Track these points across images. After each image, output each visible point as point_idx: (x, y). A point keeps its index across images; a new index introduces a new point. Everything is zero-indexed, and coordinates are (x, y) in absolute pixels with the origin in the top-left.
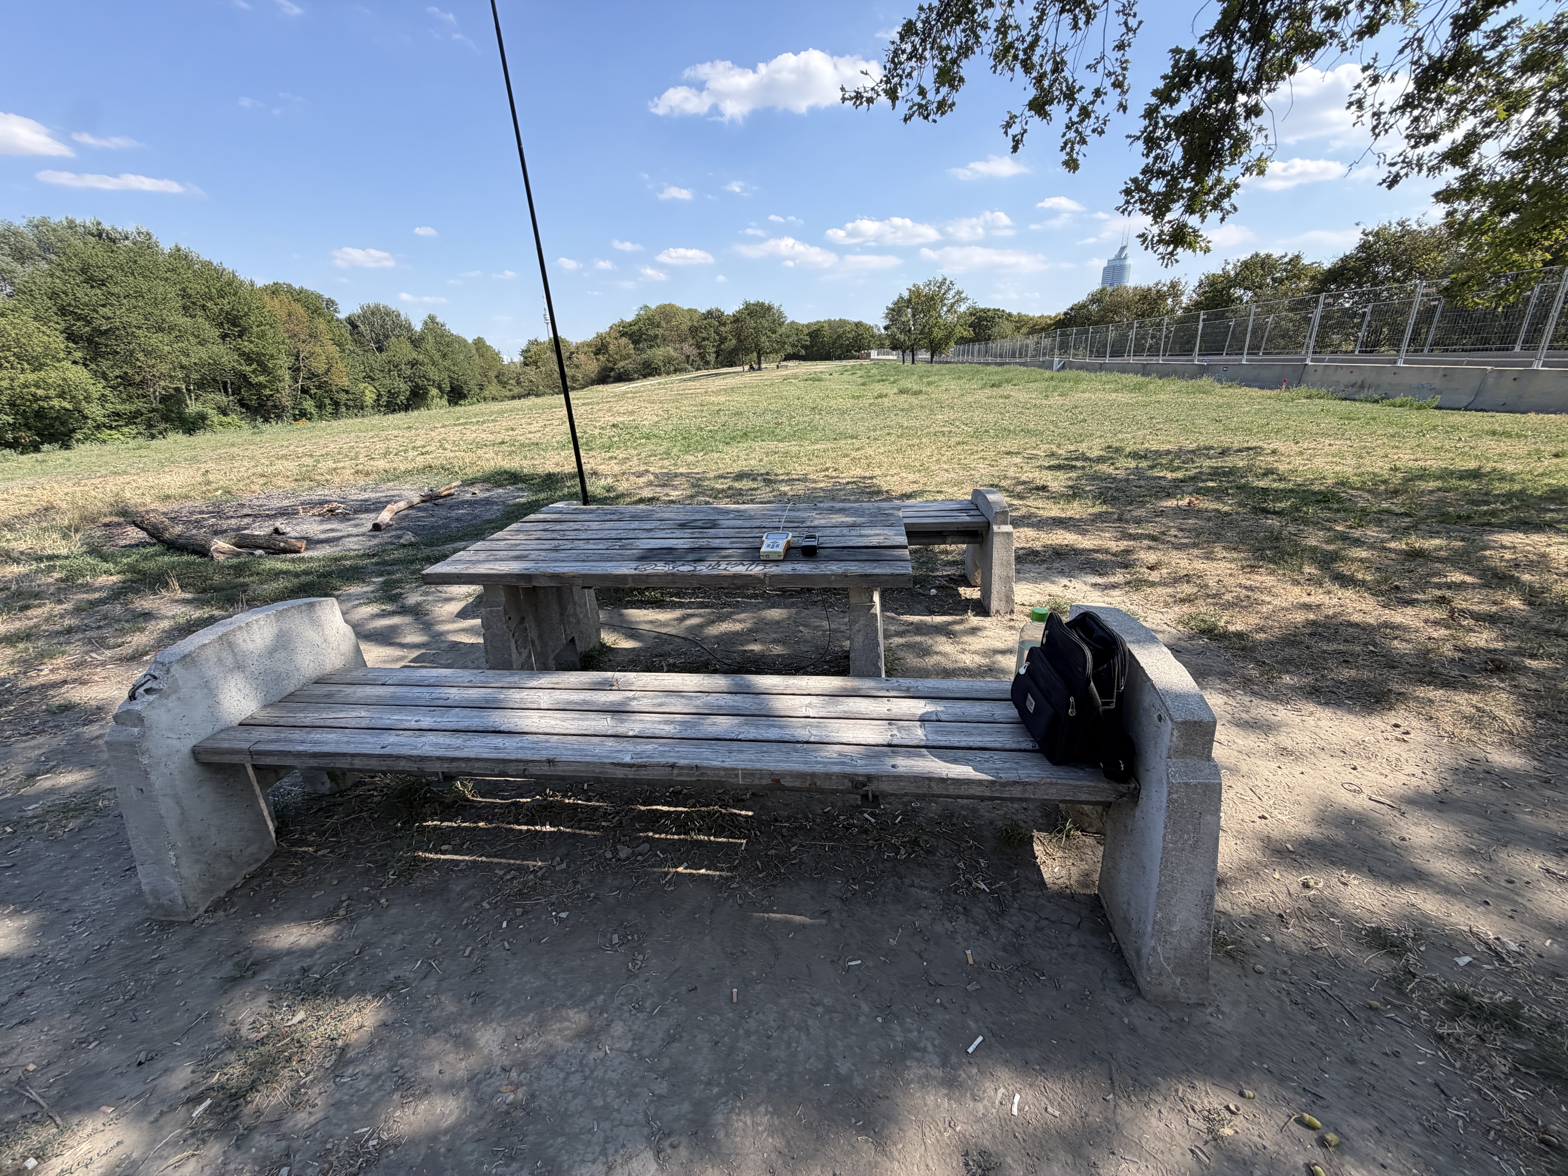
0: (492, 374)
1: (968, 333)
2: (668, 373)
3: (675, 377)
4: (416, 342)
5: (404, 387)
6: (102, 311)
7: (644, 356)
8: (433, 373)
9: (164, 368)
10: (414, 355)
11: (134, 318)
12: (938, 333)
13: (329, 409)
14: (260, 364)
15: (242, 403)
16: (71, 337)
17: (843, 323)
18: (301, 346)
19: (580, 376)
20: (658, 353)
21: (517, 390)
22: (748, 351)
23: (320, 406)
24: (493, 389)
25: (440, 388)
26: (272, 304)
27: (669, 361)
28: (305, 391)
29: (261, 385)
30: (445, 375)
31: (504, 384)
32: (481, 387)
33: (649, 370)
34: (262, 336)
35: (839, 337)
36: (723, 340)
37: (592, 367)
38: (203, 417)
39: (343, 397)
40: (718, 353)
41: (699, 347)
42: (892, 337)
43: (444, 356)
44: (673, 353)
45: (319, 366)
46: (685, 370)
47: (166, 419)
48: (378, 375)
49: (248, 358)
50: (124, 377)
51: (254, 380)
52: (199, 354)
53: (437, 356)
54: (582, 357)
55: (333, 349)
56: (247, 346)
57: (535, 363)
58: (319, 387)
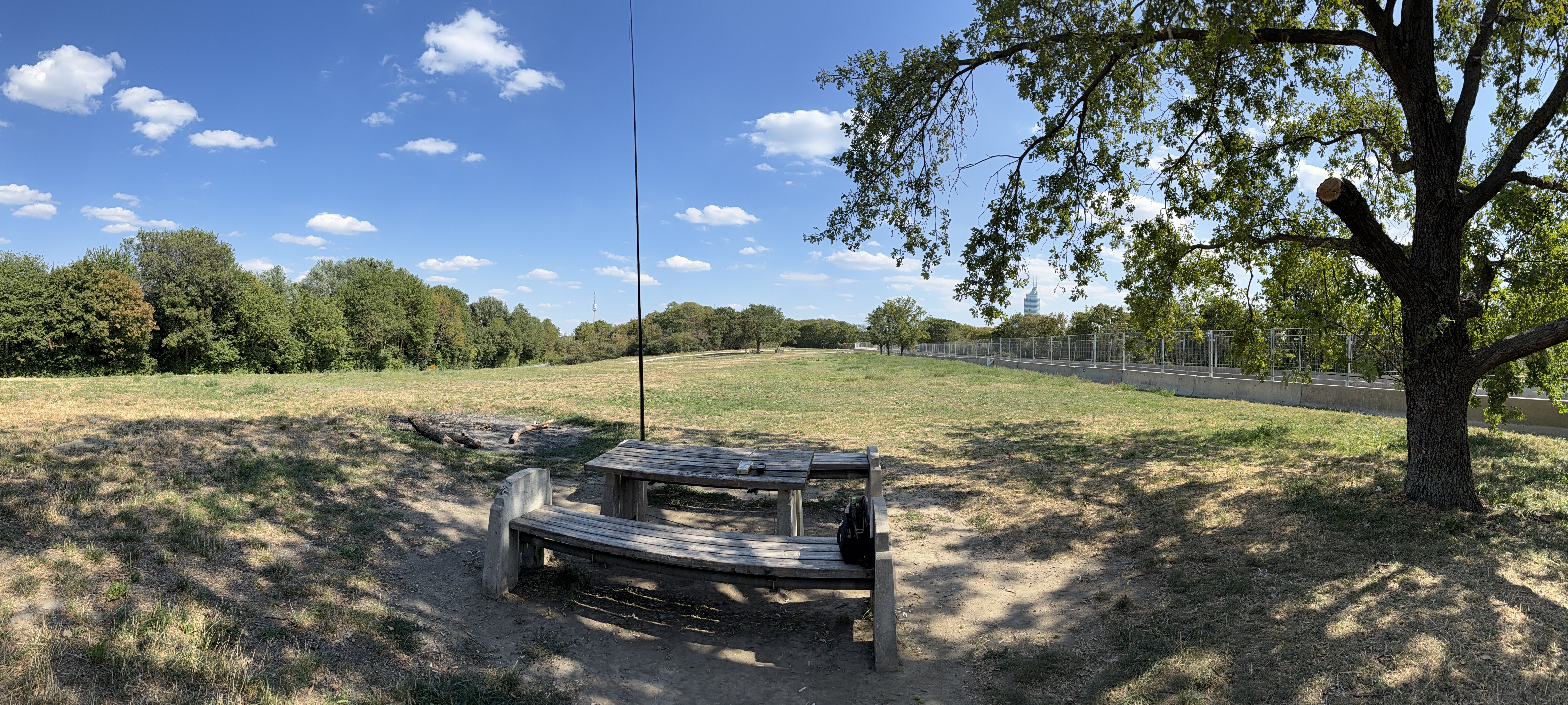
0: (552, 344)
1: (927, 336)
2: (685, 351)
3: (690, 355)
4: (508, 320)
5: (494, 349)
6: (362, 302)
7: (670, 338)
8: (514, 341)
9: (377, 331)
10: (506, 329)
11: (373, 305)
12: (905, 335)
13: (449, 360)
14: (421, 331)
15: (405, 353)
16: (346, 314)
17: (831, 322)
18: (444, 321)
19: (615, 349)
20: (679, 337)
21: (566, 356)
22: (750, 339)
23: (444, 358)
24: (551, 354)
25: (516, 351)
26: (436, 298)
27: (687, 342)
28: (439, 348)
29: (418, 343)
30: (521, 343)
31: (558, 351)
32: (543, 353)
33: (671, 348)
34: (426, 315)
35: (828, 332)
36: (732, 330)
37: (625, 343)
38: (386, 359)
39: (458, 352)
40: (724, 339)
41: (710, 333)
42: (873, 335)
43: (523, 330)
44: (691, 337)
45: (449, 333)
46: (699, 350)
47: (369, 358)
48: (481, 340)
49: (415, 327)
50: (360, 335)
51: (415, 340)
52: (395, 324)
53: (519, 330)
54: (618, 336)
55: (460, 323)
56: (417, 321)
57: (584, 338)
58: (446, 346)
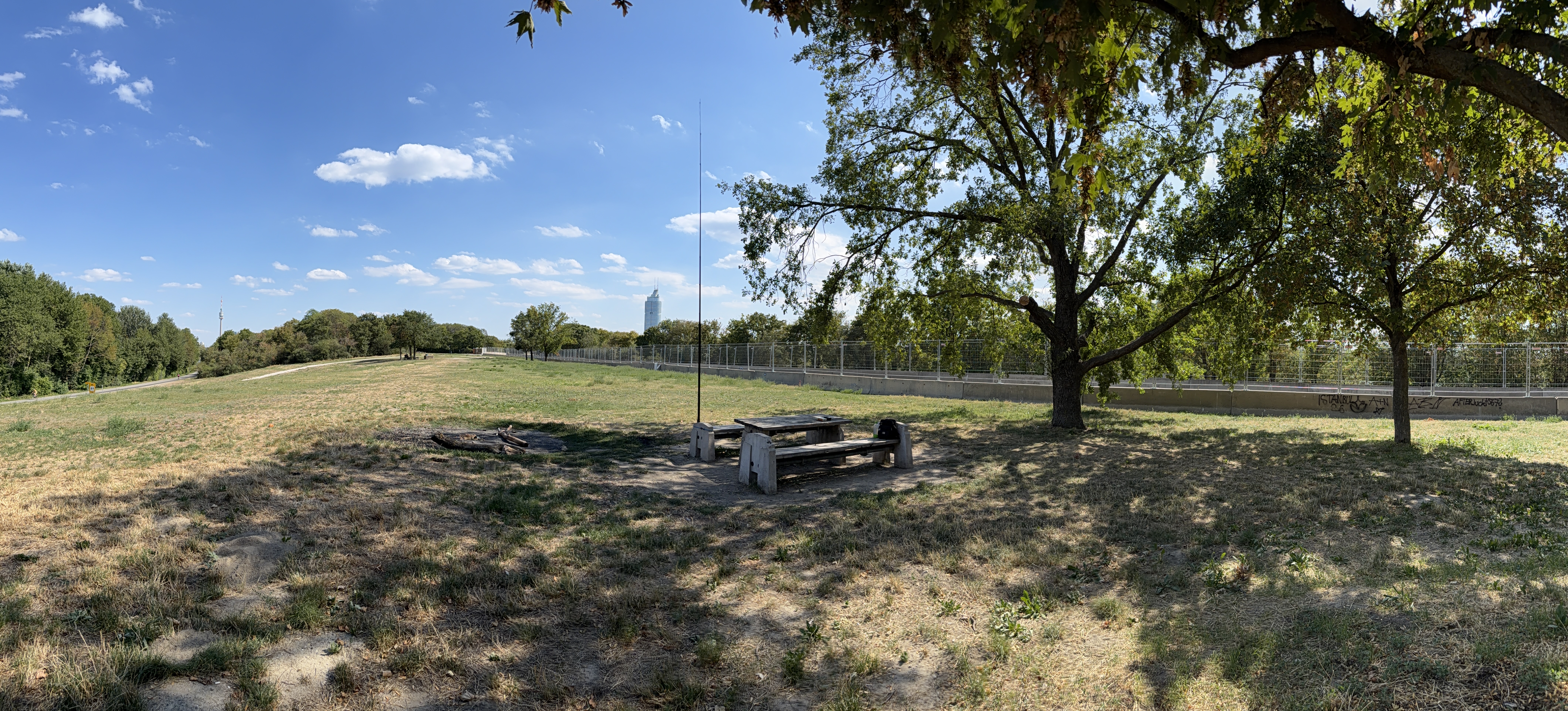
0: (195, 353)
1: (570, 341)
2: (334, 358)
3: (338, 361)
4: (154, 331)
5: (142, 363)
7: (316, 345)
8: (161, 351)
9: (23, 345)
10: (152, 339)
11: (18, 316)
12: (549, 340)
13: (99, 375)
14: (71, 343)
15: (53, 369)
18: (95, 333)
21: (216, 366)
22: (403, 345)
24: (200, 365)
25: (163, 362)
26: (86, 308)
27: (334, 349)
28: (89, 362)
29: (67, 358)
30: (165, 353)
31: (206, 361)
32: (187, 363)
33: (318, 355)
37: (272, 351)
38: (32, 378)
39: (108, 366)
41: (355, 339)
42: (519, 340)
44: (337, 344)
45: (101, 346)
46: (346, 357)
47: (13, 377)
48: (130, 353)
49: (65, 340)
51: (65, 353)
52: (43, 336)
53: (166, 341)
54: (265, 343)
55: (111, 335)
56: (66, 333)
57: (229, 347)
